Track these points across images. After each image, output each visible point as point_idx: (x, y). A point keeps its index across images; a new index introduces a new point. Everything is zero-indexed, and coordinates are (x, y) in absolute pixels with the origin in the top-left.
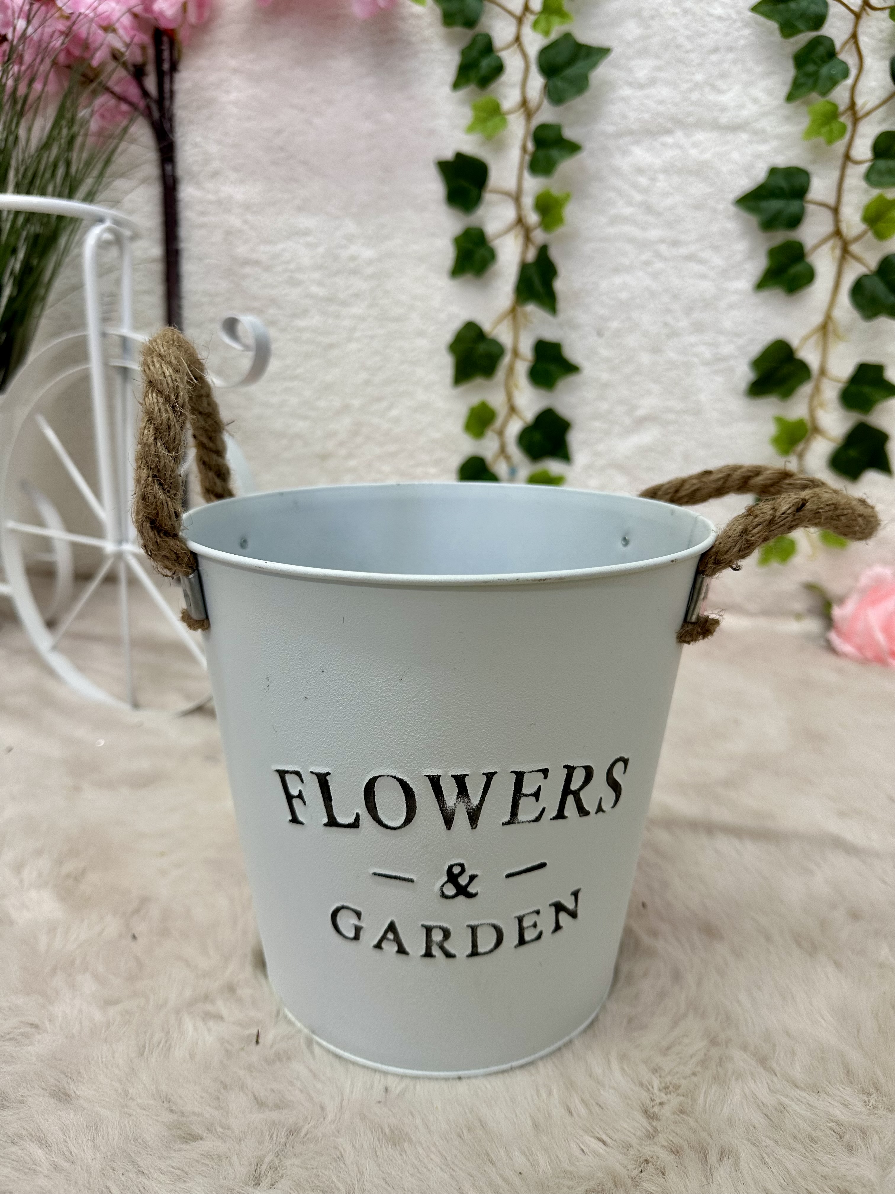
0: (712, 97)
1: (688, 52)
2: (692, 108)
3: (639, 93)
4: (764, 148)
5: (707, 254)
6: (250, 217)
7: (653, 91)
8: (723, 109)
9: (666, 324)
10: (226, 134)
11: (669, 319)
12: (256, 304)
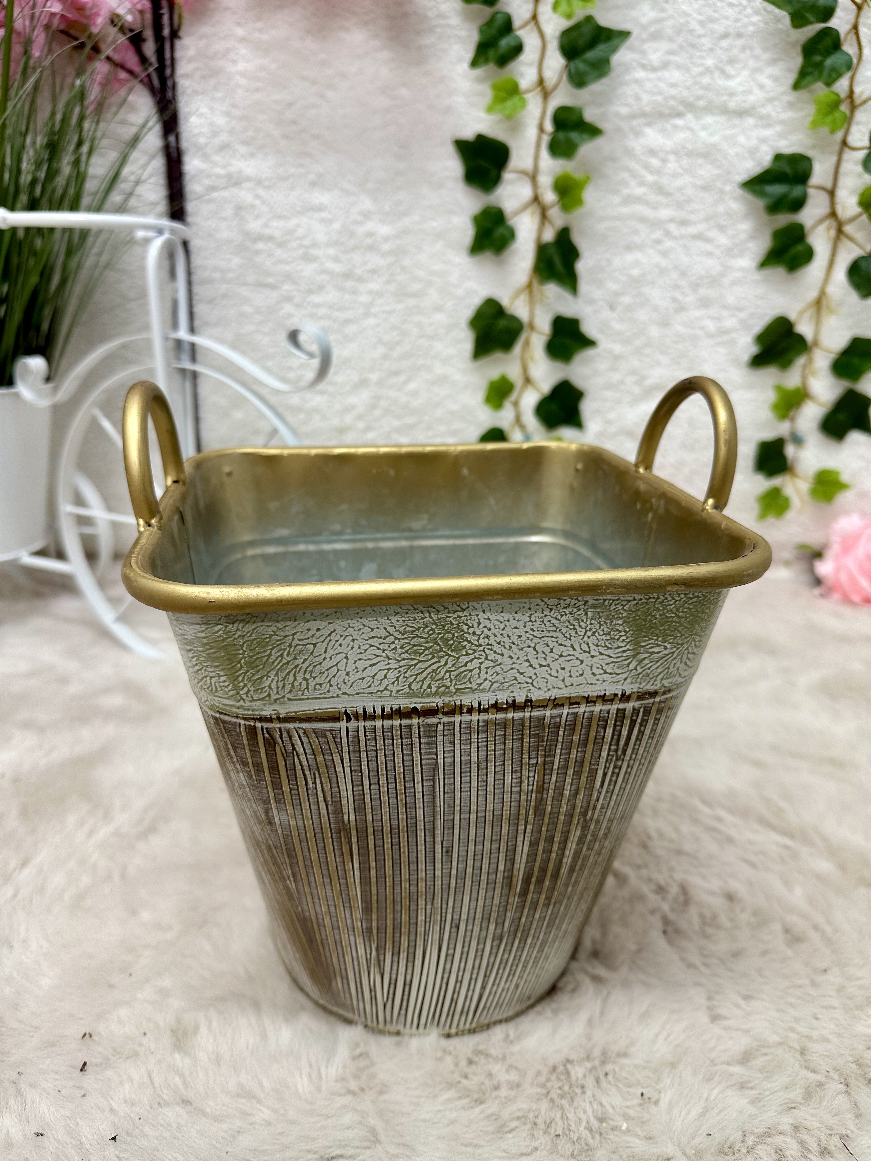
0: (721, 82)
1: (700, 36)
2: (701, 92)
3: (652, 76)
4: (768, 133)
5: (713, 234)
6: (261, 192)
7: (666, 74)
8: (732, 94)
9: (674, 300)
10: (234, 106)
11: (678, 295)
12: (271, 280)
